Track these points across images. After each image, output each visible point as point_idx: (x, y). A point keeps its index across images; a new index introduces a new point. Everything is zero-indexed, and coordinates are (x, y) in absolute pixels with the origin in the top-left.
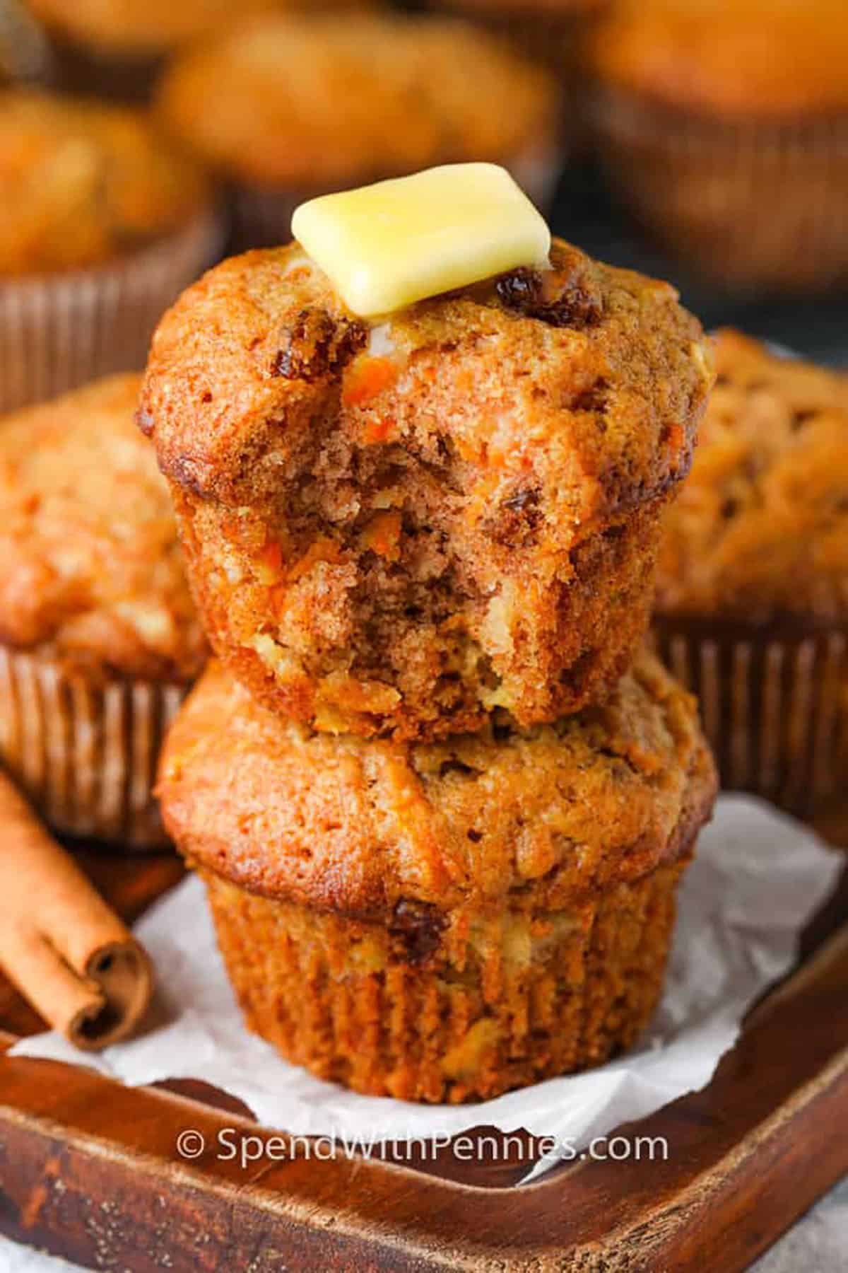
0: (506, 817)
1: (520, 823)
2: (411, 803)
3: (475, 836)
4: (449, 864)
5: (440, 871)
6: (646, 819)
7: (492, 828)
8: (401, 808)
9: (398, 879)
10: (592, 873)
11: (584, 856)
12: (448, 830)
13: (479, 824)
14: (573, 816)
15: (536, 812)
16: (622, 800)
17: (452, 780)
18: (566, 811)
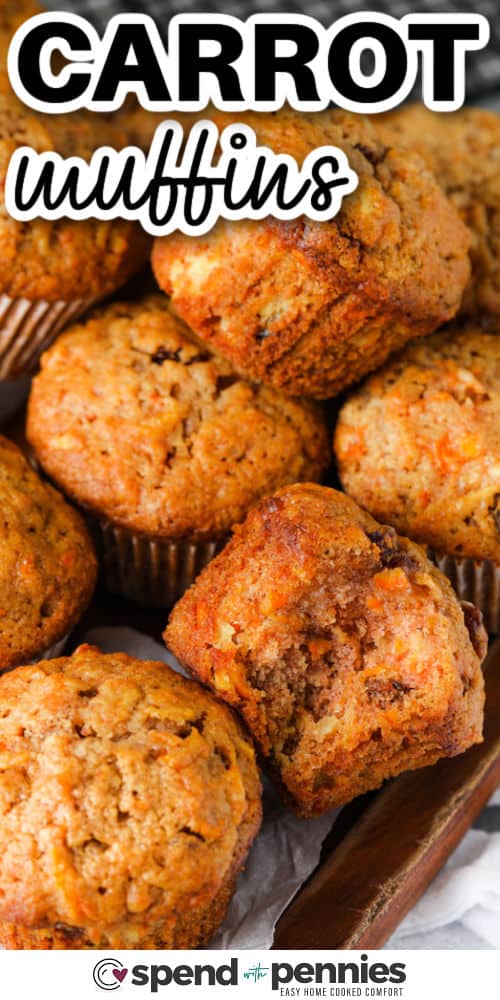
0: (121, 879)
1: (130, 879)
2: (64, 872)
3: (102, 891)
4: (86, 910)
5: (81, 914)
6: (208, 873)
7: (113, 886)
8: (57, 875)
9: (57, 914)
10: (173, 907)
11: (169, 898)
12: (86, 887)
13: (105, 884)
14: (162, 876)
15: (140, 873)
16: (193, 863)
17: (91, 851)
18: (157, 873)
